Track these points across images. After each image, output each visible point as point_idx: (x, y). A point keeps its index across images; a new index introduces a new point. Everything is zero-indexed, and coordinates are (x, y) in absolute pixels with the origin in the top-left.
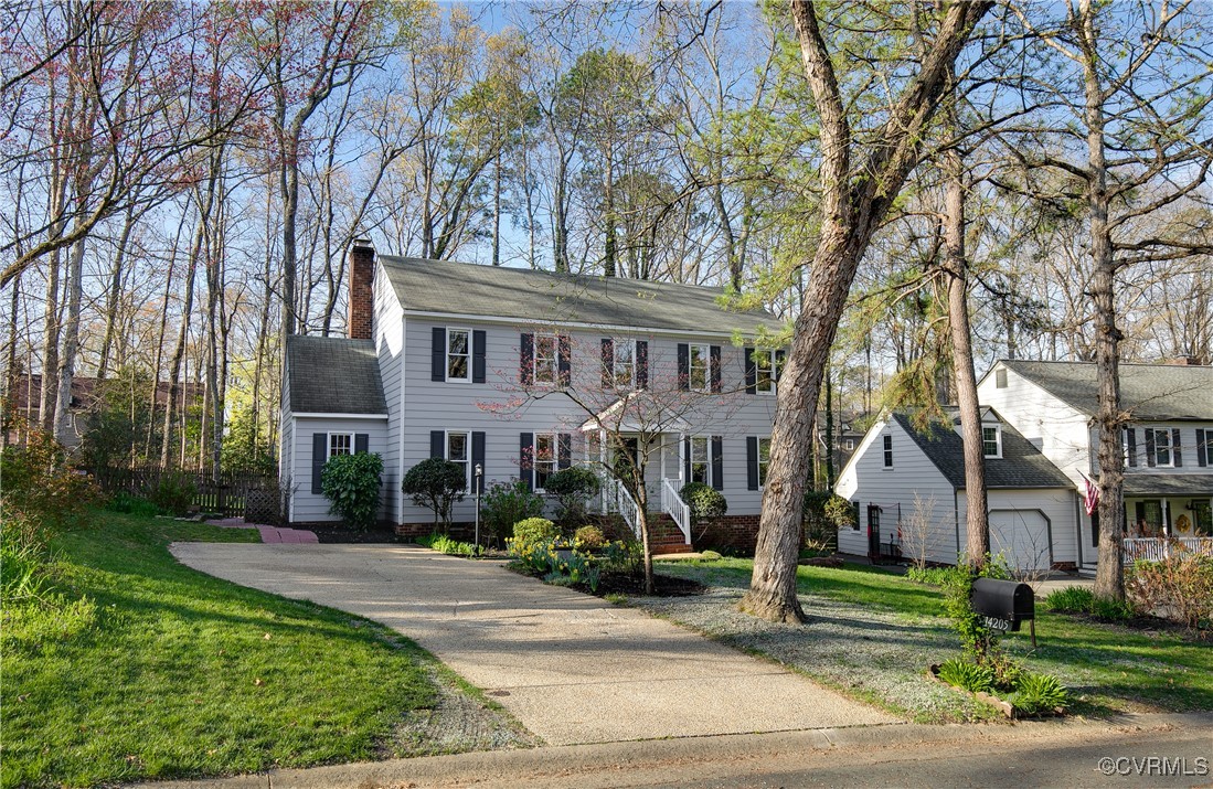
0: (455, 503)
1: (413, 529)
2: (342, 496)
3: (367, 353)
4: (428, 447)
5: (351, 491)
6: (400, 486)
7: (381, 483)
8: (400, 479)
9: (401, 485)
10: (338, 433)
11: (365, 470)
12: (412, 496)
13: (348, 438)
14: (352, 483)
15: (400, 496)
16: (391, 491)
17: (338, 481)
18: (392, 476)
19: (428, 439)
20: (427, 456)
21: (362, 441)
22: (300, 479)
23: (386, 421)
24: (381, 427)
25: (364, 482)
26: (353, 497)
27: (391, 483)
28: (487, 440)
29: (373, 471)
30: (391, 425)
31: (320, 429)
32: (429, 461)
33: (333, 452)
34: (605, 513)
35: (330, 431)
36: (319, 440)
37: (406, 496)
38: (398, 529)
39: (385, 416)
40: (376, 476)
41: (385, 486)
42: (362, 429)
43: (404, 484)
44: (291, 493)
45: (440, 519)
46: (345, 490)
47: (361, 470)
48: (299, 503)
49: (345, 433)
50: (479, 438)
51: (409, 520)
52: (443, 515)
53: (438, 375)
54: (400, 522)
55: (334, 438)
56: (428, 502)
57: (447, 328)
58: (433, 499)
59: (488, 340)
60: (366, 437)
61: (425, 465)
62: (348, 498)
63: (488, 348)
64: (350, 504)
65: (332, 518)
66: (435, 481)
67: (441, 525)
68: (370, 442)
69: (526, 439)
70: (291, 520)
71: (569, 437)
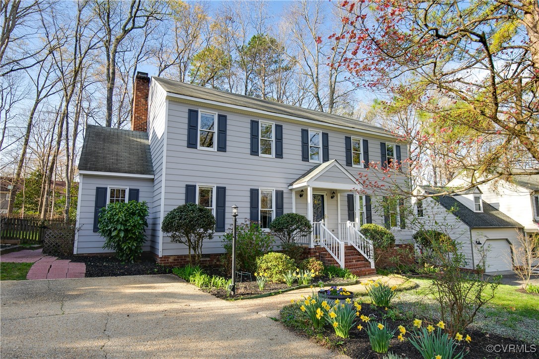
0: (206, 240)
1: (171, 260)
2: (114, 234)
3: (142, 141)
4: (183, 197)
5: (120, 230)
6: (160, 227)
7: (146, 224)
8: (161, 221)
9: (161, 225)
10: (116, 187)
11: (133, 214)
12: (170, 234)
13: (124, 191)
14: (121, 223)
15: (161, 234)
16: (154, 230)
17: (111, 223)
18: (155, 219)
19: (183, 190)
20: (183, 203)
21: (134, 194)
22: (84, 221)
23: (153, 180)
24: (149, 184)
25: (131, 223)
26: (122, 235)
27: (155, 224)
28: (228, 193)
29: (139, 215)
30: (156, 182)
31: (102, 184)
32: (184, 206)
33: (112, 201)
34: (312, 246)
35: (110, 186)
36: (101, 193)
37: (166, 234)
38: (159, 261)
39: (152, 177)
40: (142, 218)
41: (150, 227)
42: (135, 185)
43: (164, 224)
44: (76, 231)
45: (192, 252)
46: (115, 229)
47: (131, 214)
48: (82, 239)
49: (121, 187)
50: (222, 191)
51: (167, 253)
52: (194, 249)
53: (192, 144)
54: (160, 255)
55: (113, 191)
56: (184, 239)
57: (199, 110)
58: (188, 237)
59: (228, 122)
60: (138, 191)
61: (181, 210)
62: (118, 235)
63: (228, 127)
64: (119, 240)
65: (107, 251)
66: (190, 222)
67: (193, 257)
68: (141, 194)
69: (254, 193)
70: (75, 252)
71: (282, 192)
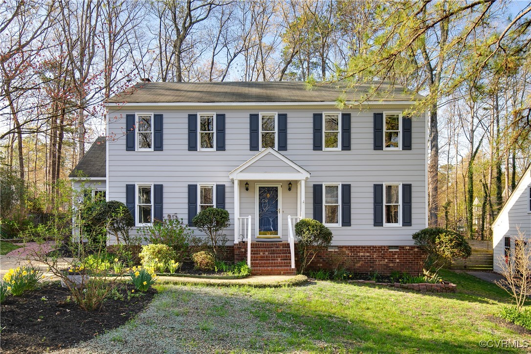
4: (125, 195)
10: (98, 189)
13: (105, 193)
19: (125, 190)
28: (165, 190)
35: (94, 189)
49: (102, 189)
50: (158, 189)
53: (130, 147)
55: (97, 193)
57: (136, 114)
59: (164, 120)
69: (192, 189)
71: (224, 186)
